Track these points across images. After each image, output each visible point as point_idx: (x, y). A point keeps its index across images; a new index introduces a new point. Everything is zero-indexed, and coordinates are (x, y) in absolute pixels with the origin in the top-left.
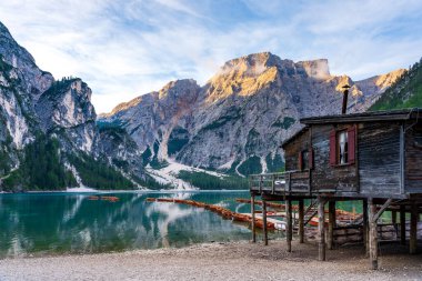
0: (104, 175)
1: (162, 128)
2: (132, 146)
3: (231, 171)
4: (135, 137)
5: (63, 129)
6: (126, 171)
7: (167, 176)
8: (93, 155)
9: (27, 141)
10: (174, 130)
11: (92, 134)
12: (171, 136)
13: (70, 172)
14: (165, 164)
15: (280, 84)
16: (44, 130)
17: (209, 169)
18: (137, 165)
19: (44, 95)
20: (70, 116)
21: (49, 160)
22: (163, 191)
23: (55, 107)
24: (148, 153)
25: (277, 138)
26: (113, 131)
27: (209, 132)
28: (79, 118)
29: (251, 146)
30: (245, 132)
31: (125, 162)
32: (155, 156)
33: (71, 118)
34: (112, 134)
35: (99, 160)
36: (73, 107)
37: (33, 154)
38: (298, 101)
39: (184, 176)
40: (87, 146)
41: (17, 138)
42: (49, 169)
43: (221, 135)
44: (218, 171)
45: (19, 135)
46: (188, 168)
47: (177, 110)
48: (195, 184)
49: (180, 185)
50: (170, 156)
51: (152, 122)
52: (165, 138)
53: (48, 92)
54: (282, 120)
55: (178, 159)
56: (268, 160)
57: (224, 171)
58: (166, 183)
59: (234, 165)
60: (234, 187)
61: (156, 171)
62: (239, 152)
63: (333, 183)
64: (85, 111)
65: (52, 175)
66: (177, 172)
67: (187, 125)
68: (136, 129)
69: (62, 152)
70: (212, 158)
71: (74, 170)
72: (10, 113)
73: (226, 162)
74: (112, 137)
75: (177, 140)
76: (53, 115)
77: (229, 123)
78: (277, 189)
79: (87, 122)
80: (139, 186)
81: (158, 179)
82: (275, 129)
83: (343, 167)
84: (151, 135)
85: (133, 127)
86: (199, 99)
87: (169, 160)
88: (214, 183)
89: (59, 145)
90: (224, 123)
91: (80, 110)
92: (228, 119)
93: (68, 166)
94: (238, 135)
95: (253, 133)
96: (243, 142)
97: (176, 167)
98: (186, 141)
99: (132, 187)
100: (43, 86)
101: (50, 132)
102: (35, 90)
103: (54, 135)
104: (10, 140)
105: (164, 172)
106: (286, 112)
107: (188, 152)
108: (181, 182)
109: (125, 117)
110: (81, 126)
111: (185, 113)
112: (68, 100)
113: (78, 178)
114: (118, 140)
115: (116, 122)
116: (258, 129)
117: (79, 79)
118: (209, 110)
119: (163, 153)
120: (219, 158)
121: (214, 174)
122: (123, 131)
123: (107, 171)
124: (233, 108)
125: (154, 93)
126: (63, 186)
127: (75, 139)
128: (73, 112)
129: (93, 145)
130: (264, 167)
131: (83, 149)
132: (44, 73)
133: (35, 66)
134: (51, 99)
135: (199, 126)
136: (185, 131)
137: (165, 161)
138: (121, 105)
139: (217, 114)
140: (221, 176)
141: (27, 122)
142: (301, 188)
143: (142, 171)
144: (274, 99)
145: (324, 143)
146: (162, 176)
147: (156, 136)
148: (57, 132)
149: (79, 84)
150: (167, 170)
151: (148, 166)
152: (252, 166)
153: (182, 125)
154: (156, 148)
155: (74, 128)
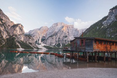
0: (26, 46)
1: (40, 36)
2: (33, 39)
3: (55, 46)
6: (32, 45)
8: (24, 41)
9: (7, 37)
10: (43, 37)
11: (24, 37)
13: (18, 45)
14: (40, 44)
16: (12, 35)
17: (50, 45)
19: (11, 27)
20: (18, 32)
21: (13, 42)
23: (14, 30)
24: (37, 41)
25: (64, 39)
26: (29, 36)
27: (50, 37)
28: (20, 33)
29: (59, 41)
31: (31, 43)
35: (25, 43)
36: (19, 30)
37: (8, 41)
39: (45, 46)
40: (22, 39)
41: (4, 37)
42: (12, 44)
43: (53, 38)
44: (52, 46)
45: (5, 36)
47: (43, 32)
48: (47, 48)
52: (41, 38)
53: (13, 26)
55: (43, 43)
56: (62, 44)
59: (55, 44)
62: (56, 42)
64: (22, 31)
66: (43, 46)
68: (34, 36)
71: (19, 44)
72: (3, 31)
74: (28, 38)
75: (43, 39)
76: (14, 32)
77: (54, 36)
80: (35, 49)
81: (39, 47)
82: (63, 38)
84: (37, 38)
88: (51, 48)
89: (15, 39)
92: (54, 35)
93: (17, 44)
94: (56, 38)
95: (59, 38)
96: (57, 40)
97: (43, 45)
98: (45, 39)
99: (33, 48)
100: (11, 25)
102: (9, 26)
103: (14, 36)
104: (2, 37)
107: (46, 41)
108: (44, 48)
109: (32, 33)
110: (21, 35)
112: (18, 28)
113: (20, 46)
114: (30, 38)
115: (29, 34)
119: (40, 42)
120: (52, 43)
121: (51, 46)
122: (31, 36)
124: (55, 33)
126: (16, 48)
127: (19, 37)
129: (24, 39)
130: (61, 45)
132: (12, 22)
133: (9, 20)
134: (13, 28)
135: (48, 36)
138: (31, 31)
141: (7, 33)
143: (35, 45)
146: (40, 46)
147: (39, 38)
148: (15, 36)
149: (21, 25)
151: (37, 44)
152: (59, 45)
153: (44, 36)
154: (39, 40)
155: (19, 35)
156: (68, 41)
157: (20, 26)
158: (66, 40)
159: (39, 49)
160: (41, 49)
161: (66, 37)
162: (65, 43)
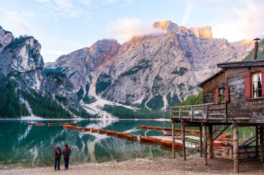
0: (49, 108)
1: (92, 74)
2: (70, 86)
3: (142, 105)
4: (72, 80)
5: (19, 73)
6: (65, 105)
7: (95, 109)
8: (41, 92)
10: (100, 75)
11: (41, 78)
12: (98, 80)
13: (24, 105)
14: (94, 100)
15: (177, 44)
16: (5, 74)
17: (125, 104)
18: (74, 100)
19: (6, 48)
20: (25, 64)
21: (8, 96)
22: (92, 119)
23: (14, 57)
24: (81, 91)
25: (175, 82)
26: (56, 76)
27: (126, 77)
28: (31, 65)
29: (156, 88)
30: (152, 78)
31: (65, 98)
32: (87, 94)
33: (25, 65)
34: (56, 77)
35: (46, 97)
36: (27, 57)
38: (190, 56)
39: (107, 109)
40: (37, 86)
42: (8, 102)
43: (135, 79)
44: (133, 106)
46: (110, 103)
47: (103, 61)
48: (115, 115)
49: (105, 116)
50: (97, 94)
51: (85, 69)
52: (94, 81)
53: (9, 46)
54: (178, 69)
55: (103, 96)
56: (169, 97)
57: (136, 105)
58: (94, 113)
59: (144, 101)
60: (144, 117)
61: (87, 105)
62: (148, 92)
63: (248, 112)
64: (36, 61)
65: (10, 106)
66: (102, 106)
67: (110, 72)
68: (73, 74)
69: (18, 90)
70: (128, 96)
71: (27, 103)
73: (138, 99)
74: (55, 80)
75: (103, 83)
76: (12, 63)
77: (141, 71)
78: (195, 118)
79: (37, 69)
80: (75, 116)
81: (89, 111)
82: (174, 75)
83: (256, 100)
84: (84, 79)
85: (71, 72)
86: (119, 53)
87: (97, 97)
88: (129, 114)
89: (16, 85)
90: (137, 71)
91: (32, 59)
92: (140, 68)
93: (22, 100)
94: (147, 80)
95: (158, 78)
96: (151, 84)
97: (102, 102)
98: (109, 83)
99: (69, 116)
100: (6, 42)
101: (10, 75)
103: (13, 78)
105: (92, 106)
106: (182, 63)
107: (111, 91)
108: (105, 113)
109: (65, 65)
110: (32, 71)
111: (108, 63)
112: (23, 52)
113: (30, 109)
114: (59, 82)
115: (58, 69)
116: (161, 76)
117: (32, 37)
118: (126, 61)
119: (92, 92)
120: (133, 96)
121: (129, 107)
122: (64, 76)
123: (51, 104)
124: (144, 60)
125: (87, 48)
126: (19, 116)
127: (28, 81)
128: (27, 61)
129: (41, 85)
130: (166, 103)
131: (34, 88)
132: (6, 32)
134: (11, 51)
135: (119, 73)
136: (109, 76)
137: (93, 98)
138: (62, 57)
139: (132, 64)
140: (134, 109)
142: (217, 116)
143: (77, 104)
144: (173, 54)
145: (239, 82)
146: (92, 109)
147: (88, 79)
148: (15, 76)
149: (32, 41)
150: (95, 104)
151: (81, 101)
152: (157, 102)
153: (107, 71)
154: (88, 88)
155: (28, 72)
156: (191, 88)
157: (32, 44)
158: (182, 85)
159: (89, 116)
160: (95, 116)
161: (182, 71)
162: (179, 94)
